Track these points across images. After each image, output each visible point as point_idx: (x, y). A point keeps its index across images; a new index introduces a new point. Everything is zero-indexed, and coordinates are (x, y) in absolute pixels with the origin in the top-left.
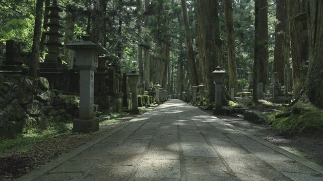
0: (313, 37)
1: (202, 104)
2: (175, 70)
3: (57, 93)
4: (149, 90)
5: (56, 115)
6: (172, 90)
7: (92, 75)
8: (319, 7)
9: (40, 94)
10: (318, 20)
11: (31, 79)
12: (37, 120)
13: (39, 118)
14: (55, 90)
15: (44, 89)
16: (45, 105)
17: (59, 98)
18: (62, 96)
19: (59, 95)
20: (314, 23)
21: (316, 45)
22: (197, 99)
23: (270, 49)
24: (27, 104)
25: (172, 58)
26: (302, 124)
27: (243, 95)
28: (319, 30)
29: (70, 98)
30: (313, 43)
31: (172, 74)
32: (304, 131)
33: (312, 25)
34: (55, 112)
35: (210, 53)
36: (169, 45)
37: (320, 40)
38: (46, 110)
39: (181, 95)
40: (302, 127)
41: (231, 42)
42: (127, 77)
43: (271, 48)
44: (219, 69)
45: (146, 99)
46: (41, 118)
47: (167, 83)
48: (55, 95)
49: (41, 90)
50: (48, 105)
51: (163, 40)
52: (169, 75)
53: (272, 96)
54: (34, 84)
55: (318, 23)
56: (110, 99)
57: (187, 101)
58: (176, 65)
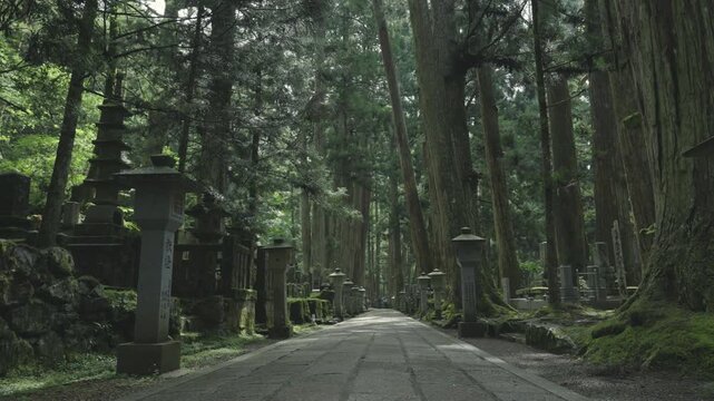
0: (657, 155)
1: (439, 316)
2: (383, 243)
3: (91, 285)
4: (322, 288)
5: (87, 337)
6: (378, 286)
7: (169, 242)
8: (661, 93)
9: (49, 284)
10: (662, 121)
11: (30, 251)
12: (35, 345)
13: (42, 342)
14: (87, 277)
15: (61, 274)
16: (59, 311)
17: (96, 295)
18: (103, 291)
19: (97, 290)
20: (654, 126)
21: (664, 171)
22: (429, 304)
23: (586, 194)
24: (14, 306)
25: (377, 216)
26: (650, 347)
27: (532, 295)
28: (667, 141)
29: (123, 296)
30: (657, 168)
31: (378, 252)
32: (653, 362)
33: (652, 131)
34: (81, 328)
35: (450, 200)
36: (367, 188)
37: (670, 161)
38: (59, 322)
39: (398, 300)
40: (649, 355)
41: (498, 177)
42: (267, 255)
43: (588, 192)
44: (466, 232)
45: (313, 305)
46: (45, 341)
47: (367, 272)
48: (87, 289)
49: (52, 277)
50: (65, 312)
51: (354, 178)
52: (371, 254)
53: (595, 294)
54: (38, 261)
55: (663, 126)
56: (222, 303)
57: (409, 311)
58: (386, 233)
